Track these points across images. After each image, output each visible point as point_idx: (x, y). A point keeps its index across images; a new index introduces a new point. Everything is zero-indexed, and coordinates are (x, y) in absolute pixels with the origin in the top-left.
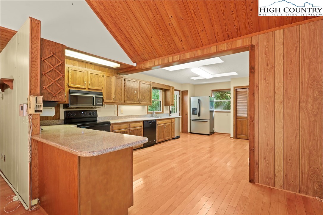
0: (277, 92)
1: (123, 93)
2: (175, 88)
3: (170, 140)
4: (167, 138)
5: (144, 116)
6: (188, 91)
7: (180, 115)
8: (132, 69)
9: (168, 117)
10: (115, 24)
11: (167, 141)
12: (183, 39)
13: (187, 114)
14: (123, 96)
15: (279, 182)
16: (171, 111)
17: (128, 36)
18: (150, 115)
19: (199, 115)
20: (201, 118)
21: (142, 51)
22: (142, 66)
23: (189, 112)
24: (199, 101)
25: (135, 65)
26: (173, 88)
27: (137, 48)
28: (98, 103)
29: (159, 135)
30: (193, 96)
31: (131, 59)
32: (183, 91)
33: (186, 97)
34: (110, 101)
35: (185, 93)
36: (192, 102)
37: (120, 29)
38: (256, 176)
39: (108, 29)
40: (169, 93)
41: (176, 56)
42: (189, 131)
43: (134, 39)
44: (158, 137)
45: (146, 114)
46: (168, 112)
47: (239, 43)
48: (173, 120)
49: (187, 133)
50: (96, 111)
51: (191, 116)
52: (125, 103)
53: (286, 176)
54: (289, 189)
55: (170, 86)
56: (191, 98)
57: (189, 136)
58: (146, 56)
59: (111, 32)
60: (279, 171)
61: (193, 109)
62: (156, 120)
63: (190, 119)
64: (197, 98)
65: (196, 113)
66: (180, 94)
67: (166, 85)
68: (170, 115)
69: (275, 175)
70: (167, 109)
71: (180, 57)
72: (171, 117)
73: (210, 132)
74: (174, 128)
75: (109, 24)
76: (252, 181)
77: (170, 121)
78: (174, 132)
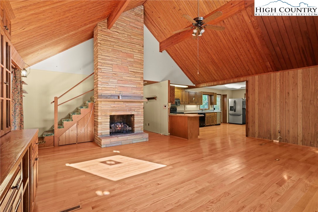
0: (256, 100)
1: (188, 99)
2: (217, 94)
3: (213, 125)
4: (211, 124)
5: (198, 111)
6: (227, 95)
7: (221, 111)
8: (193, 87)
9: (213, 112)
10: (187, 71)
11: (211, 125)
12: (218, 76)
13: (226, 111)
14: (188, 100)
15: (257, 135)
16: (215, 108)
17: (192, 74)
18: (201, 110)
19: (235, 111)
20: (236, 113)
21: (199, 80)
22: (198, 86)
23: (228, 109)
24: (235, 102)
25: (195, 85)
26: (216, 93)
27: (196, 79)
28: (178, 104)
29: (207, 121)
30: (230, 98)
31: (193, 83)
32: (223, 95)
33: (226, 99)
34: (183, 103)
35: (224, 96)
36: (230, 102)
37: (189, 72)
38: (248, 134)
39: (183, 72)
40: (213, 97)
41: (215, 83)
42: (227, 122)
43: (195, 75)
44: (206, 122)
45: (199, 110)
46: (213, 109)
47: (242, 79)
48: (216, 114)
49: (226, 123)
50: (176, 108)
51: (229, 112)
52: (189, 104)
53: (259, 133)
54: (260, 138)
55: (213, 93)
56: (229, 99)
57: (228, 125)
58: (201, 82)
59: (185, 73)
60: (257, 131)
61: (230, 107)
62: (205, 113)
63: (229, 114)
64: (233, 100)
65: (232, 110)
66: (221, 97)
67: (211, 93)
68: (214, 110)
69: (255, 133)
70: (212, 107)
71: (217, 83)
72: (214, 112)
73: (243, 123)
74: (216, 118)
75: (184, 70)
76: (247, 136)
77: (213, 114)
78: (216, 121)
